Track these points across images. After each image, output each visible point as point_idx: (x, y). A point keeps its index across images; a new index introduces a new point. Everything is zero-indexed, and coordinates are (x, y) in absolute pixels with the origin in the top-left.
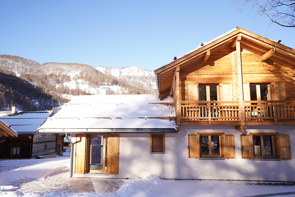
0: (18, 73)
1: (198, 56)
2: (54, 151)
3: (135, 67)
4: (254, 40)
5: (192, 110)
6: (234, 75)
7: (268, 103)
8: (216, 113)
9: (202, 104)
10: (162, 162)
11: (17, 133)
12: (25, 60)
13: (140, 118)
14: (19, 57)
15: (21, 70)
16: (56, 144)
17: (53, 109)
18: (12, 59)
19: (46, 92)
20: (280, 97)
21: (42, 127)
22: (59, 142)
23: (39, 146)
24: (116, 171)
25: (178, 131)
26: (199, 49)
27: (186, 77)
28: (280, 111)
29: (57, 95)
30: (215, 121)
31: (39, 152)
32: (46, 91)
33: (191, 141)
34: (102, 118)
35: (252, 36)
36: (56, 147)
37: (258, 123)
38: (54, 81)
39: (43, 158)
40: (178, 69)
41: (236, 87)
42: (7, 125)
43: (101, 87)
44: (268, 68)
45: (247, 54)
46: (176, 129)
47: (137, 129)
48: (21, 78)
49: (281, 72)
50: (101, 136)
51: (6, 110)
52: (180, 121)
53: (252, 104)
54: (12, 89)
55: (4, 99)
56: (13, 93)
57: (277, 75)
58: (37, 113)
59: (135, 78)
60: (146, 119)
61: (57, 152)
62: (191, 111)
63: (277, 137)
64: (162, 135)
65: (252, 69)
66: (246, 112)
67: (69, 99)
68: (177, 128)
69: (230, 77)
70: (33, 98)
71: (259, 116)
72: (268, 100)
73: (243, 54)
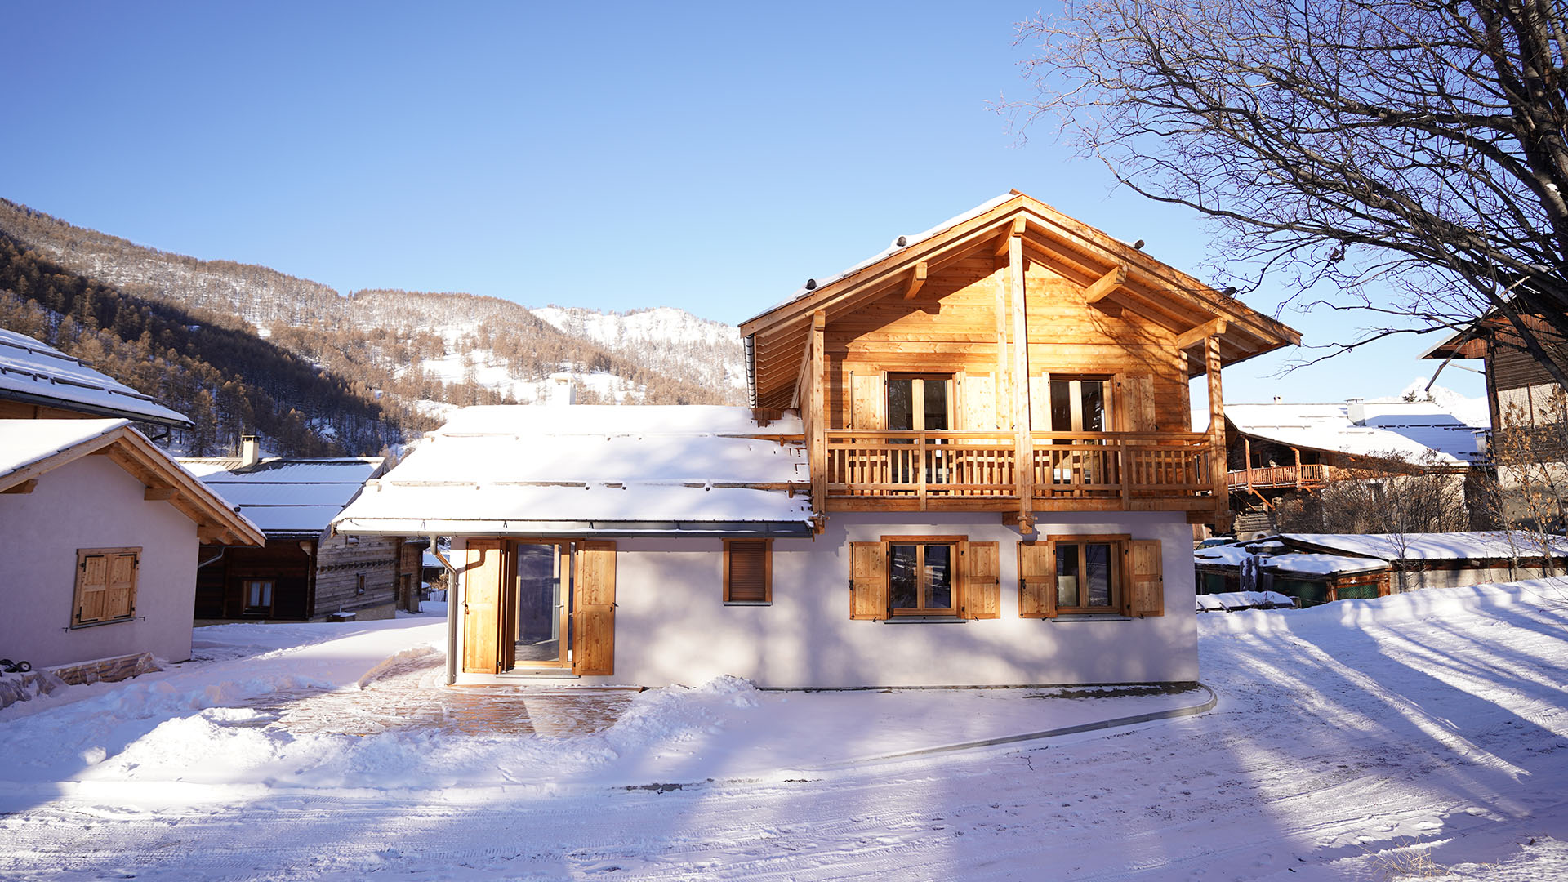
0: (263, 324)
1: (886, 281)
2: (390, 595)
3: (671, 311)
4: (1066, 235)
5: (865, 459)
6: (1002, 348)
7: (1104, 441)
8: (944, 472)
9: (896, 441)
10: (760, 630)
11: (263, 534)
12: (287, 281)
13: (688, 485)
14: (268, 271)
15: (274, 314)
16: (398, 574)
17: (386, 450)
18: (245, 277)
19: (359, 394)
20: (1140, 421)
21: (347, 513)
22: (408, 567)
23: (339, 579)
24: (604, 666)
25: (818, 531)
26: (891, 257)
27: (845, 350)
28: (1139, 465)
29: (397, 404)
30: (940, 498)
31: (337, 598)
32: (359, 389)
33: (859, 565)
34: (558, 484)
35: (1059, 223)
36: (397, 584)
37: (1071, 505)
38: (389, 356)
39: (354, 620)
40: (820, 321)
41: (1007, 386)
42: (226, 503)
43: (554, 376)
44: (1105, 328)
45: (1042, 280)
46: (811, 524)
47: (678, 522)
48: (273, 342)
49: (1143, 340)
50: (553, 547)
51: (222, 453)
52: (826, 498)
53: (1055, 442)
54: (243, 381)
55: (216, 416)
56: (245, 395)
57: (1129, 349)
58: (330, 463)
59: (670, 348)
60: (708, 489)
61: (399, 602)
62: (863, 464)
63: (1126, 548)
64: (762, 543)
65: (1059, 330)
66: (1037, 469)
67: (441, 419)
68: (813, 521)
69: (989, 352)
70: (314, 414)
71: (1077, 483)
72: (1103, 430)
73: (1029, 279)
